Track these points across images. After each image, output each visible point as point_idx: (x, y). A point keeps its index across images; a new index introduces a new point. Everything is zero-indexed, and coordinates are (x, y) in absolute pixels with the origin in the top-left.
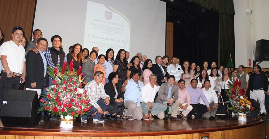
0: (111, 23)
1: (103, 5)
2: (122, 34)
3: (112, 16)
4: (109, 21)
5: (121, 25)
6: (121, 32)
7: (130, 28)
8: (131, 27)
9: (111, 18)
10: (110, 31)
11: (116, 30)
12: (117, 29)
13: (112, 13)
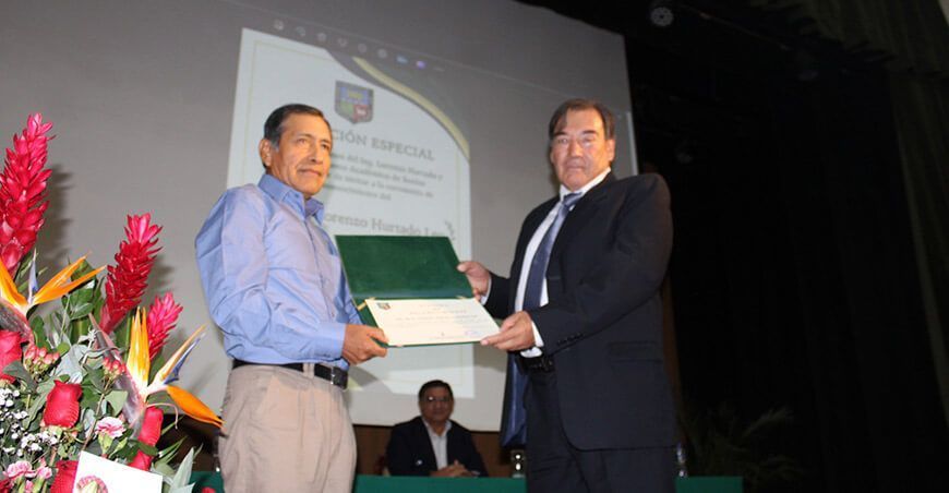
0: (369, 142)
1: (323, 53)
2: (429, 195)
3: (369, 108)
4: (360, 128)
5: (422, 152)
6: (422, 184)
7: (465, 167)
8: (472, 161)
9: (368, 117)
10: (366, 183)
11: (396, 178)
12: (401, 169)
13: (371, 93)
